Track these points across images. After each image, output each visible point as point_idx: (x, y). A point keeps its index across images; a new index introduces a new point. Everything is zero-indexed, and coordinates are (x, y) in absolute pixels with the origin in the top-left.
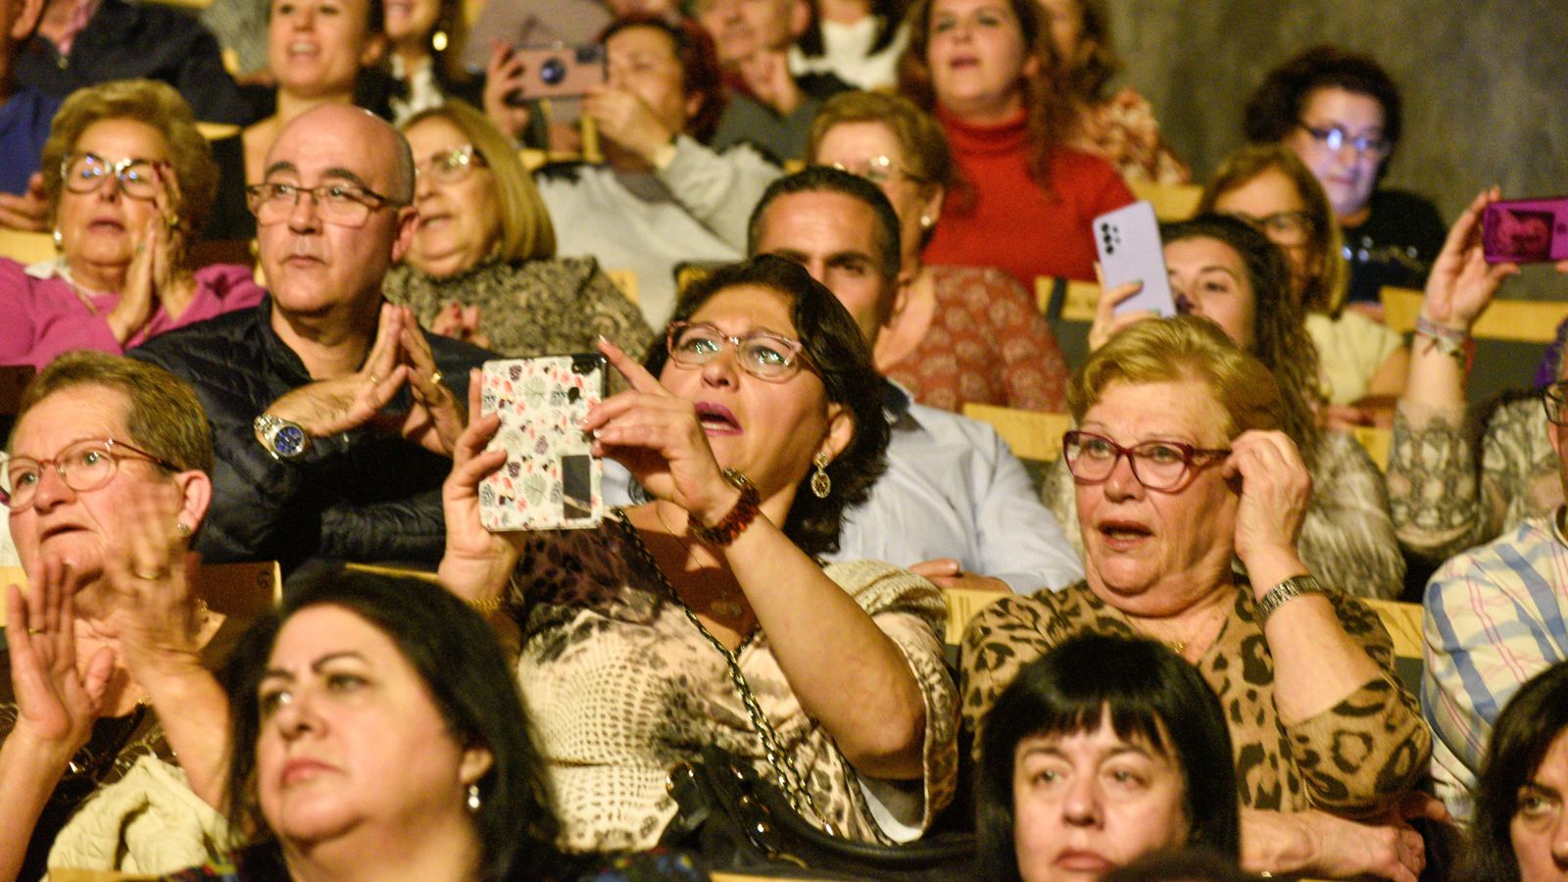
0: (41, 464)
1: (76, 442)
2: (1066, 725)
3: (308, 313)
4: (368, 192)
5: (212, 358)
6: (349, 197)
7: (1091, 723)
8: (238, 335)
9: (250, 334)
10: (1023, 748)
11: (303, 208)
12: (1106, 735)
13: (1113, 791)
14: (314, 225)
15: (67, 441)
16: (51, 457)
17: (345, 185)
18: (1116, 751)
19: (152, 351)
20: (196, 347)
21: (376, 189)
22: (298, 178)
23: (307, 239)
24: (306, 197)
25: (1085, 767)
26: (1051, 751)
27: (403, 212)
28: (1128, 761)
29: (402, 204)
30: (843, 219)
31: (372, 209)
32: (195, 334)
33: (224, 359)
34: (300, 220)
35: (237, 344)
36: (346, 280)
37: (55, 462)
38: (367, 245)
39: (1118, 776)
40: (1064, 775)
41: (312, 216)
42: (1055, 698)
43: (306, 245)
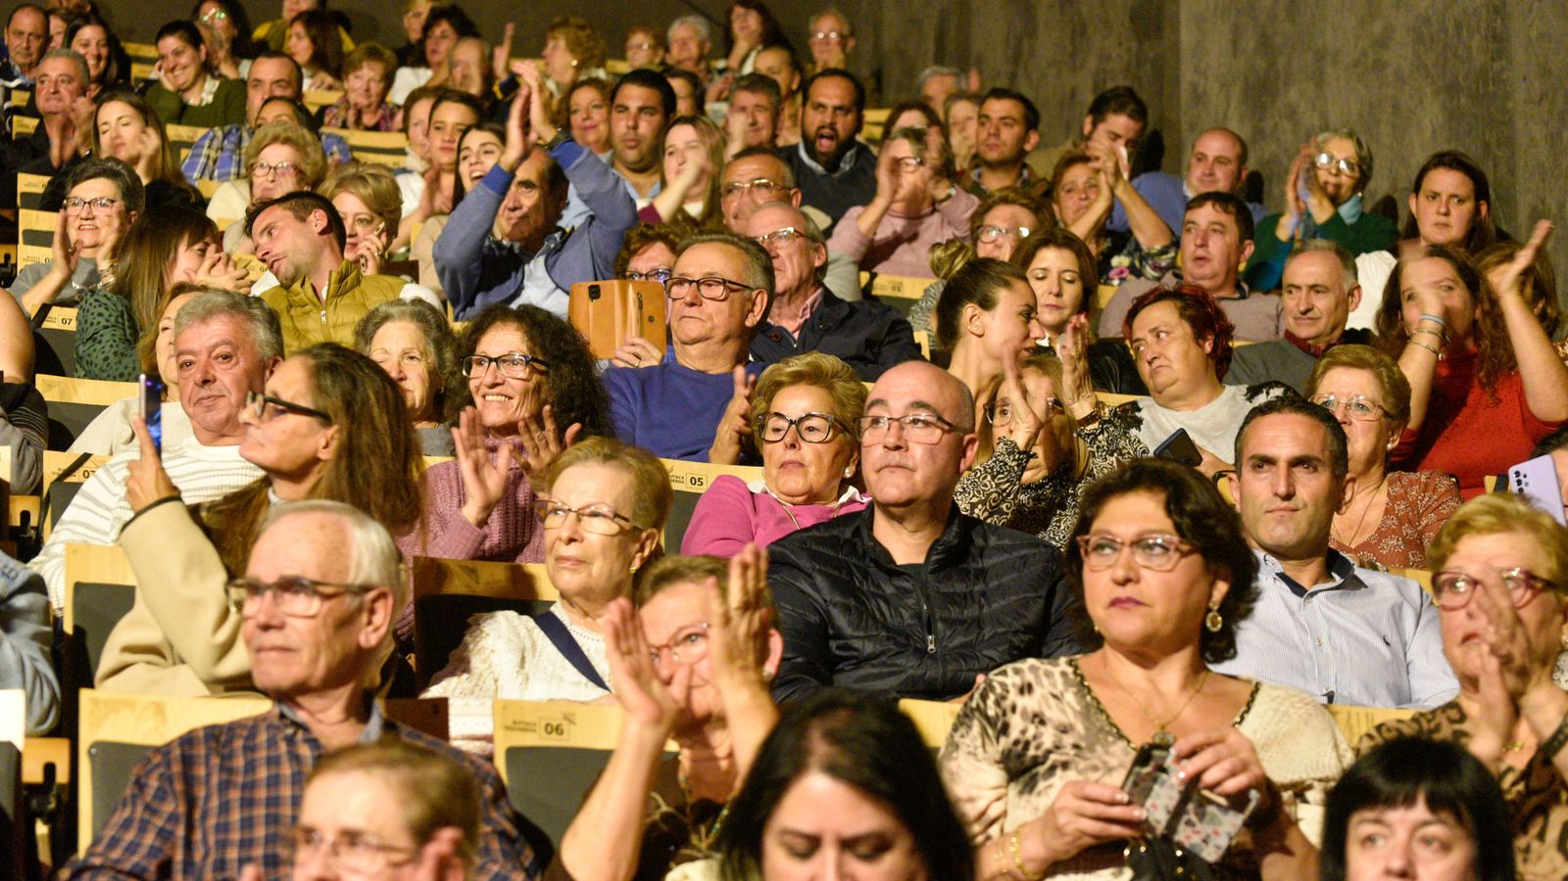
0: (659, 648)
1: (681, 629)
2: (1390, 802)
3: (897, 505)
4: (940, 418)
5: (827, 551)
6: (927, 424)
7: (1409, 801)
8: (848, 534)
9: (857, 532)
10: (1355, 818)
11: (894, 430)
12: (1420, 811)
13: (1423, 853)
14: (901, 443)
15: (674, 629)
16: (664, 642)
17: (923, 415)
18: (1426, 823)
19: (784, 546)
20: (816, 544)
21: (947, 418)
22: (889, 412)
23: (896, 454)
24: (895, 424)
25: (1401, 834)
26: (1378, 821)
27: (967, 437)
28: (1436, 830)
29: (967, 432)
30: (1301, 432)
31: (944, 431)
32: (815, 533)
33: (836, 551)
34: (892, 441)
35: (847, 541)
36: (926, 483)
37: (667, 646)
38: (942, 457)
39: (1427, 841)
40: (1385, 838)
41: (900, 438)
42: (1381, 783)
43: (896, 457)
